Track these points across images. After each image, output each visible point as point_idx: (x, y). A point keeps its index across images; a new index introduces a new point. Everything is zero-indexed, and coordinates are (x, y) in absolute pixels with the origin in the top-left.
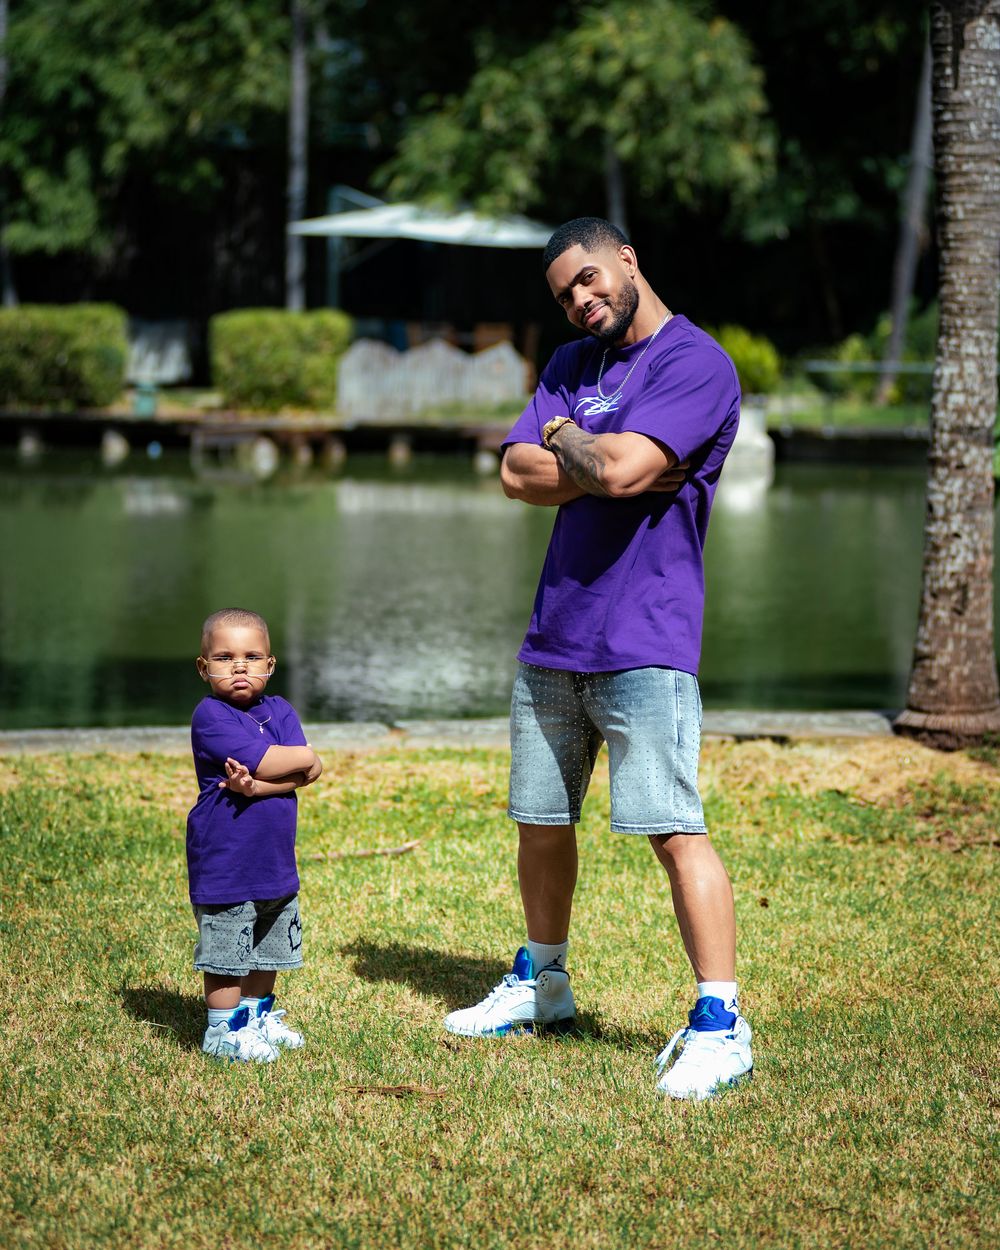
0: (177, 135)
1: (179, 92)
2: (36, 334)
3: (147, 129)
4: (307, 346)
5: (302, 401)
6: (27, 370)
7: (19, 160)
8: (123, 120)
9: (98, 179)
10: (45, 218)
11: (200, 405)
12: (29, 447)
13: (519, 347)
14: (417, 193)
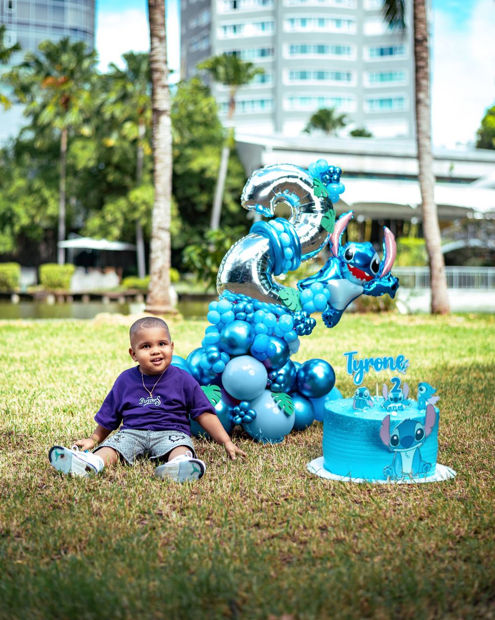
0: (33, 222)
1: (33, 212)
3: (25, 221)
4: (63, 273)
5: (62, 287)
8: (19, 219)
9: (13, 234)
11: (39, 289)
13: (117, 273)
14: (92, 235)
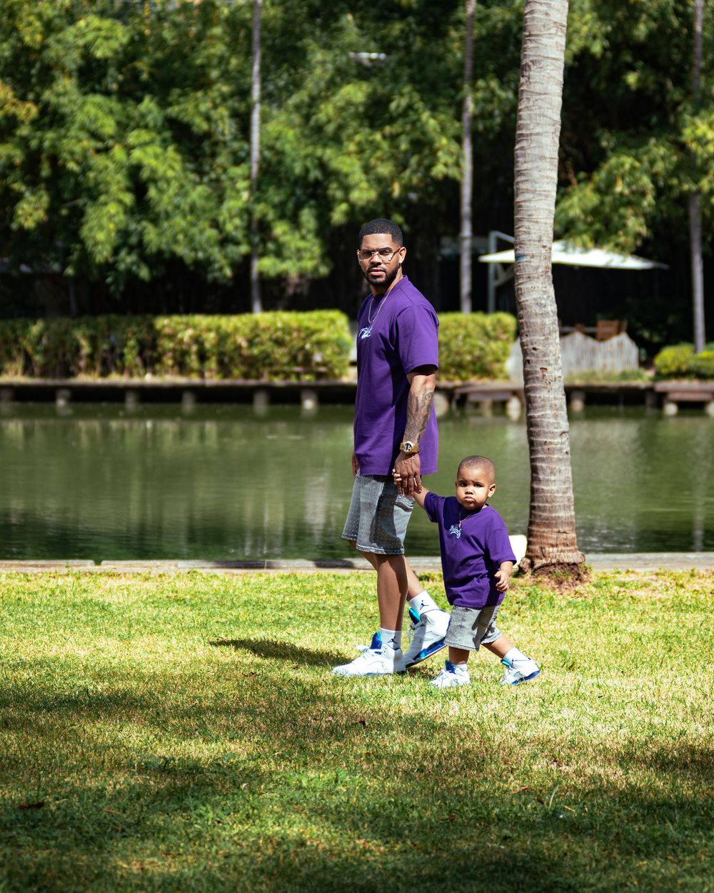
0: (384, 197)
2: (287, 330)
3: (363, 194)
4: (489, 336)
5: (486, 372)
6: (280, 354)
7: (271, 215)
8: (347, 189)
10: (286, 253)
12: (309, 404)
